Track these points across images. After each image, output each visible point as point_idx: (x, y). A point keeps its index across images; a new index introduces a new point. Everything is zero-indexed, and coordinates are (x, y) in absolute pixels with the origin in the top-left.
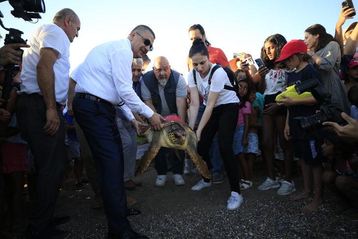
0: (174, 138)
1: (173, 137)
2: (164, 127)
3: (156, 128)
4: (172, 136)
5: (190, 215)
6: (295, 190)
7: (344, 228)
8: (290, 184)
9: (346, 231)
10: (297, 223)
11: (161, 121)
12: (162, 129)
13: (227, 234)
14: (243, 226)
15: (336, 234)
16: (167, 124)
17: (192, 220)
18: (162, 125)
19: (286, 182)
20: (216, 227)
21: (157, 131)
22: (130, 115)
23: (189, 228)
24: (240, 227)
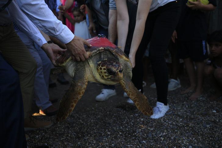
0: (107, 74)
1: (105, 73)
2: (91, 57)
3: (78, 58)
4: (103, 71)
5: (93, 110)
6: (180, 86)
7: (215, 110)
8: (176, 81)
9: (217, 112)
10: (180, 110)
11: (85, 48)
12: (87, 60)
13: (123, 121)
14: (136, 114)
15: (209, 114)
16: (94, 52)
17: (94, 114)
18: (88, 54)
19: (173, 80)
20: (114, 118)
21: (80, 62)
22: (40, 39)
23: (91, 119)
24: (133, 116)
